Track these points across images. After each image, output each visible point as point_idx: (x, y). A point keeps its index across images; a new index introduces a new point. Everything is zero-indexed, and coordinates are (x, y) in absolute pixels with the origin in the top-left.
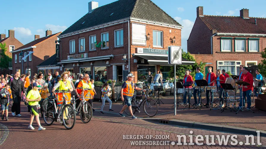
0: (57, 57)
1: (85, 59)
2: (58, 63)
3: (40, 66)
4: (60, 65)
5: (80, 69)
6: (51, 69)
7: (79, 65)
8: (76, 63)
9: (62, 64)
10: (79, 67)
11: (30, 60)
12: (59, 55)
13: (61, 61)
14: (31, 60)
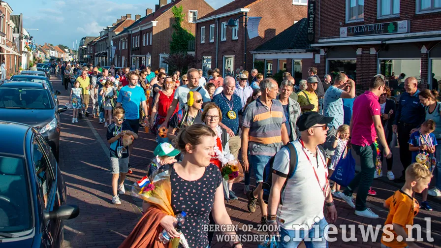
0: (310, 30)
1: (403, 36)
2: (312, 45)
3: (260, 52)
4: (316, 51)
5: (378, 61)
6: (288, 59)
7: (377, 51)
8: (366, 48)
9: (323, 47)
10: (376, 56)
11: (235, 38)
12: (314, 25)
13: (320, 41)
14: (237, 38)
